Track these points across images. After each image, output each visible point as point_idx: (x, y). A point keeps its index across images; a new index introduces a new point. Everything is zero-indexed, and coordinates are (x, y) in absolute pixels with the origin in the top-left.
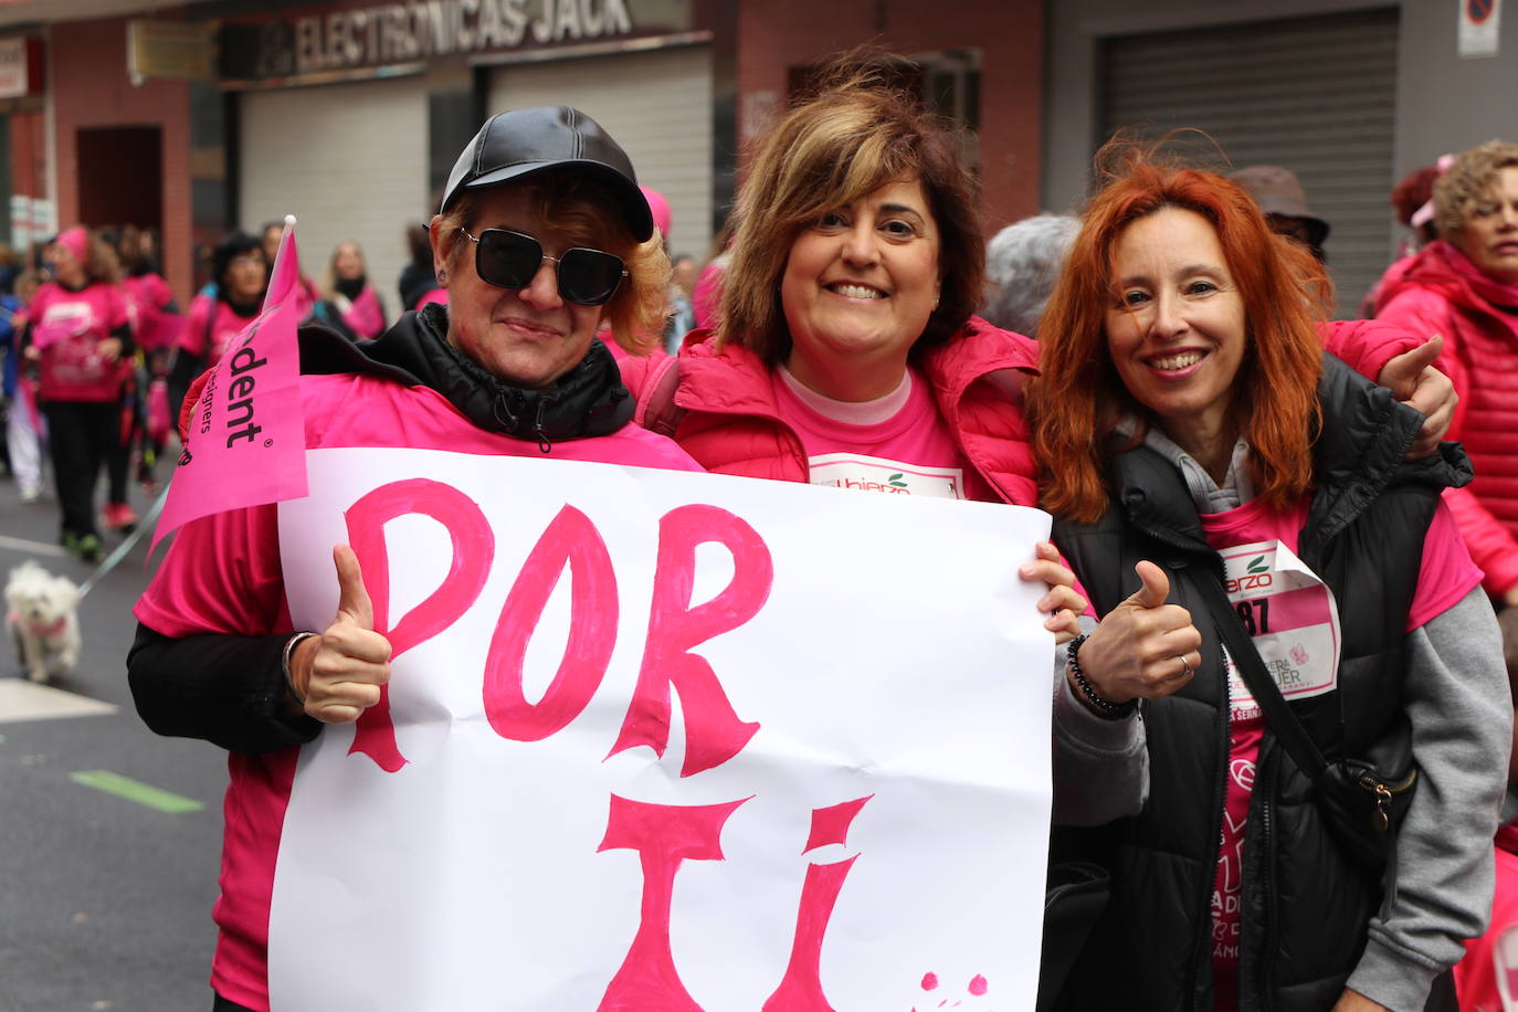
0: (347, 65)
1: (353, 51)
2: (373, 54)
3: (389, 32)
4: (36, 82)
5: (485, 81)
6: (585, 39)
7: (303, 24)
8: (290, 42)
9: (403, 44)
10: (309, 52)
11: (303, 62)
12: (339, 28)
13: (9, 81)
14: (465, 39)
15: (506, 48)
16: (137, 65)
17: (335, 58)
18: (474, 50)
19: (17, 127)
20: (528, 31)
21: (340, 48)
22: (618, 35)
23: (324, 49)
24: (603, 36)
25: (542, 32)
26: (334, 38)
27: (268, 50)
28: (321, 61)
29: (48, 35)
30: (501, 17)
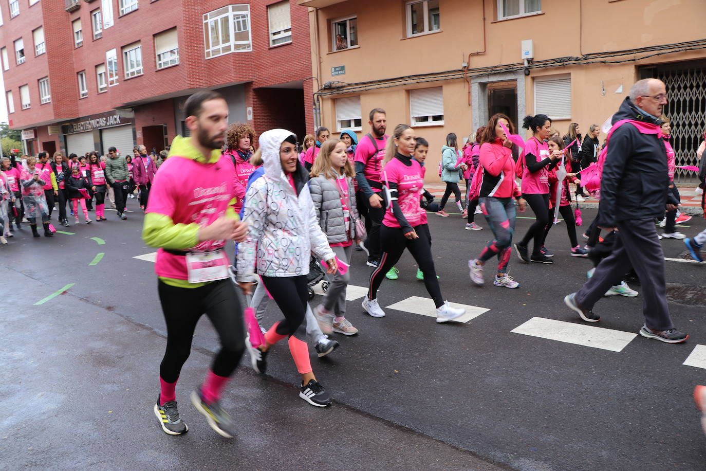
0: (81, 130)
1: (82, 128)
2: (85, 128)
3: (87, 125)
4: (36, 136)
5: (101, 131)
6: (114, 124)
7: (74, 124)
8: (73, 128)
9: (89, 127)
10: (75, 129)
12: (79, 125)
13: (32, 136)
14: (98, 125)
15: (104, 126)
16: (50, 132)
18: (99, 127)
19: (34, 142)
20: (106, 124)
21: (80, 128)
22: (119, 124)
23: (77, 128)
24: (117, 124)
25: (108, 124)
27: (69, 129)
28: (77, 130)
29: (37, 128)
30: (102, 122)
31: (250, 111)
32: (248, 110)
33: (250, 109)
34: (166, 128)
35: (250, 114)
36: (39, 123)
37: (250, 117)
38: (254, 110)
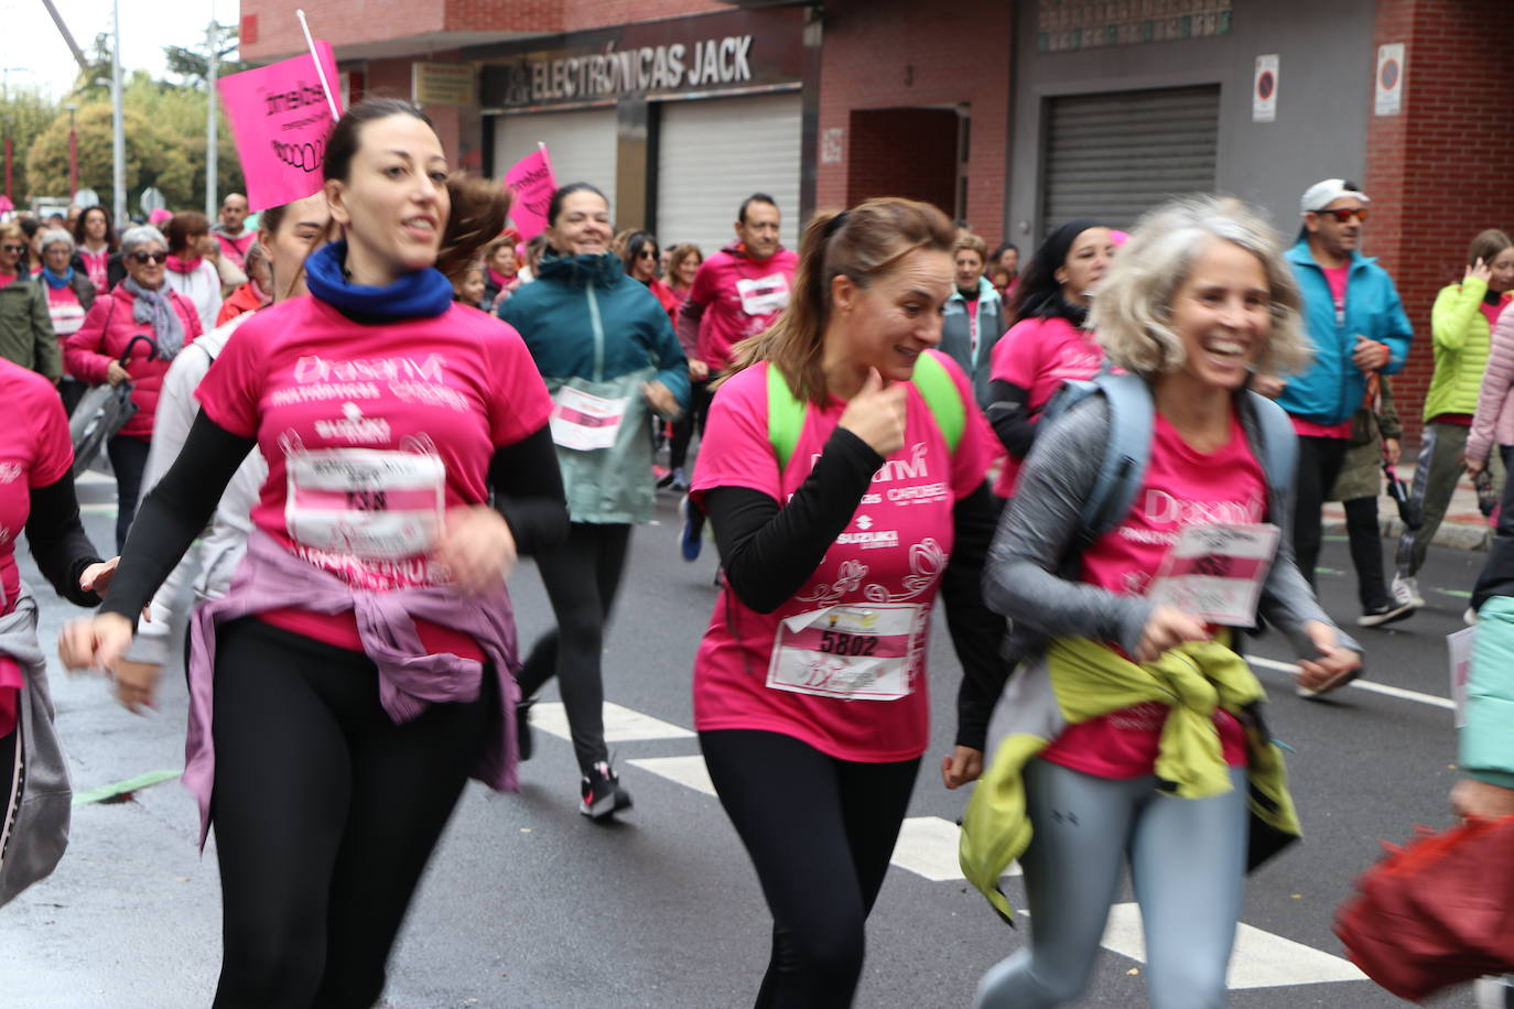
0: (564, 99)
1: (569, 88)
2: (582, 91)
3: (593, 74)
5: (655, 115)
6: (721, 84)
8: (528, 81)
9: (602, 84)
10: (540, 88)
11: (537, 96)
12: (560, 70)
14: (643, 82)
15: (671, 89)
17: (558, 94)
18: (649, 90)
20: (685, 76)
21: (560, 85)
22: (744, 82)
23: (550, 88)
24: (732, 83)
25: (694, 78)
26: (557, 78)
27: (513, 86)
28: (547, 94)
29: (365, 69)
30: (667, 63)
31: (1391, 64)
32: (1381, 63)
33: (1395, 54)
34: (967, 121)
35: (1389, 85)
36: (376, 44)
37: (1390, 100)
38: (1416, 63)
